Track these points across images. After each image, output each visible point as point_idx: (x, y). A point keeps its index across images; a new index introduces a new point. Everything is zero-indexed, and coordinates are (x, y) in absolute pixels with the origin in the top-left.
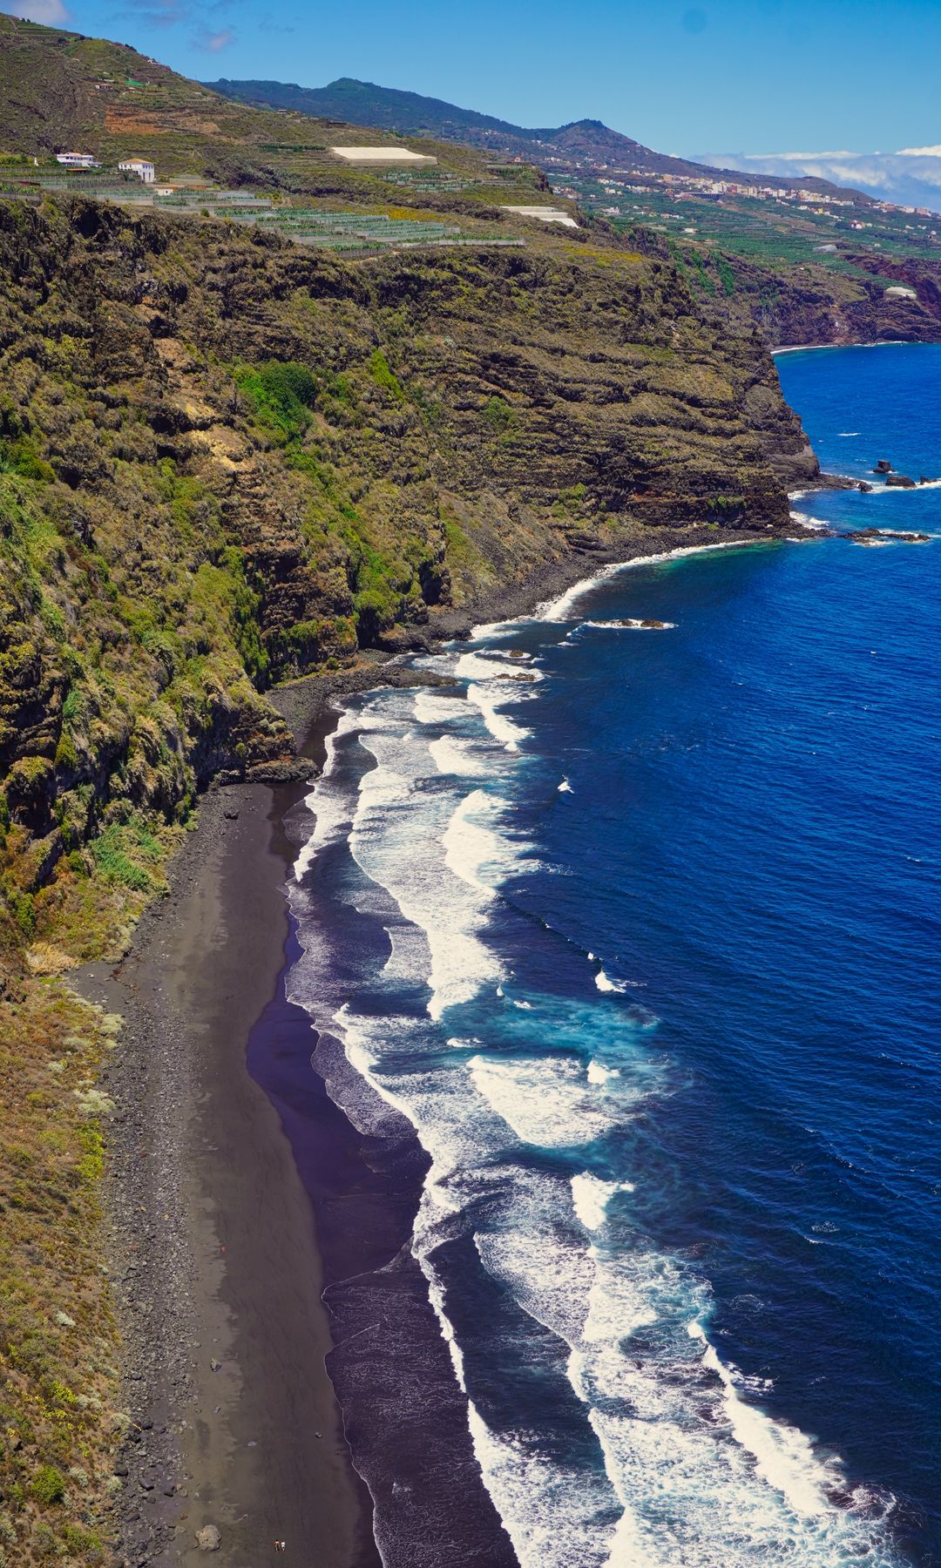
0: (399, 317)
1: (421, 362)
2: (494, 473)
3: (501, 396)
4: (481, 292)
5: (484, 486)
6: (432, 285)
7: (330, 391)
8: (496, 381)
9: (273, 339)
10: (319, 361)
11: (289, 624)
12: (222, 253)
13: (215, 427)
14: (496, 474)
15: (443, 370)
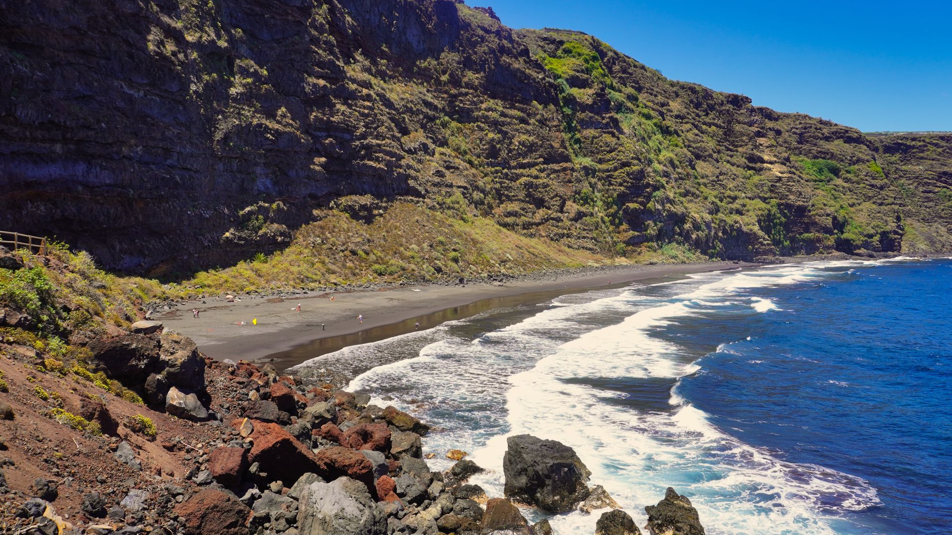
0: (896, 158)
1: (905, 174)
2: (941, 217)
3: (948, 188)
4: (940, 150)
5: (936, 221)
6: (913, 147)
7: (846, 171)
8: (945, 182)
9: (820, 152)
10: (842, 161)
11: (801, 234)
12: (800, 123)
13: (776, 165)
14: (943, 218)
15: (917, 178)
